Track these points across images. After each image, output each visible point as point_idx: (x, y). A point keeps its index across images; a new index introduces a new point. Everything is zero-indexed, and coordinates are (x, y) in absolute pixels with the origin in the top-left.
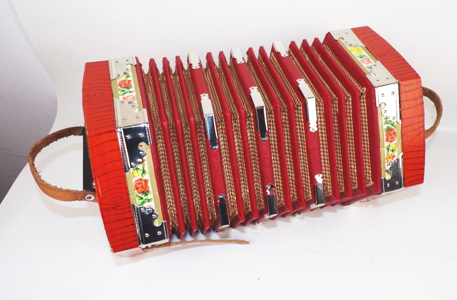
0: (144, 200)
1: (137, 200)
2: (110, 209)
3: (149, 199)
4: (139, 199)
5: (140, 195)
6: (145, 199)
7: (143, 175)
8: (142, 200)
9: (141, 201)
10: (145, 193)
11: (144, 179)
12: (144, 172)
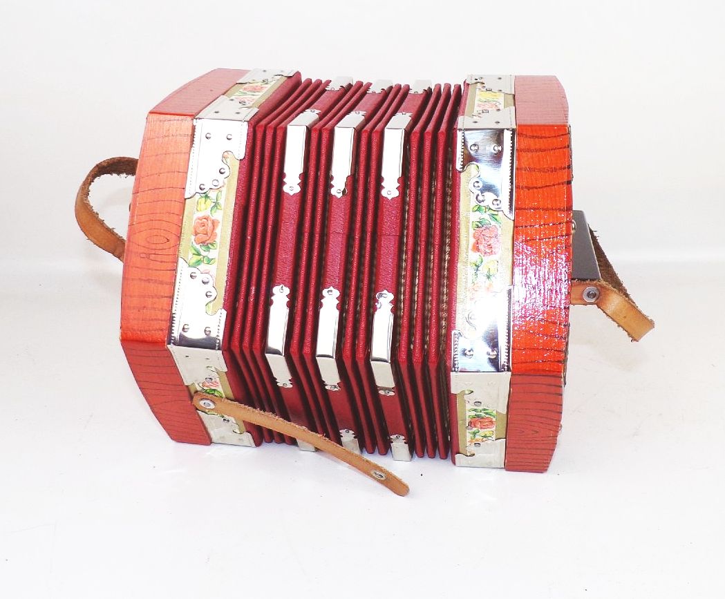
0: (202, 257)
1: (190, 255)
2: (142, 255)
3: (210, 258)
4: (194, 254)
5: (198, 247)
6: (204, 257)
7: (213, 211)
8: (199, 258)
9: (197, 258)
10: (208, 244)
11: (213, 218)
12: (216, 204)
